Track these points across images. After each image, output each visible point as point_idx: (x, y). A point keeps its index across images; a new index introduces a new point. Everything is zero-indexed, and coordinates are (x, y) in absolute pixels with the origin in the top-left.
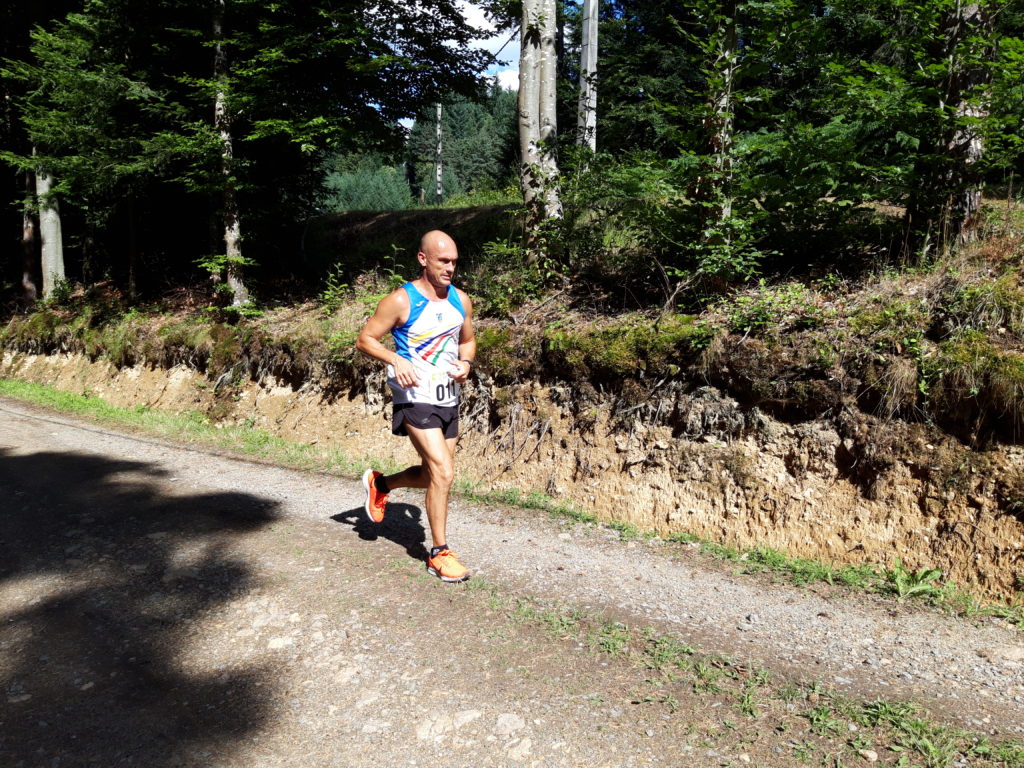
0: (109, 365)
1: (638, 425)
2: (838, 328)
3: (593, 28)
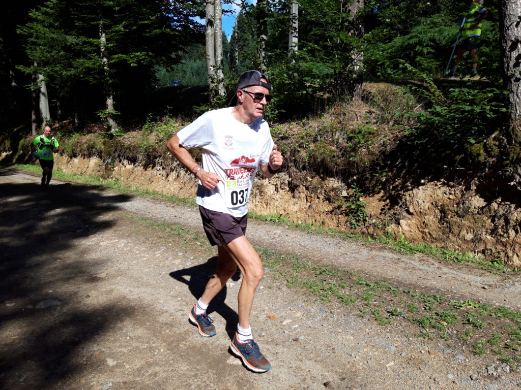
0: (67, 157)
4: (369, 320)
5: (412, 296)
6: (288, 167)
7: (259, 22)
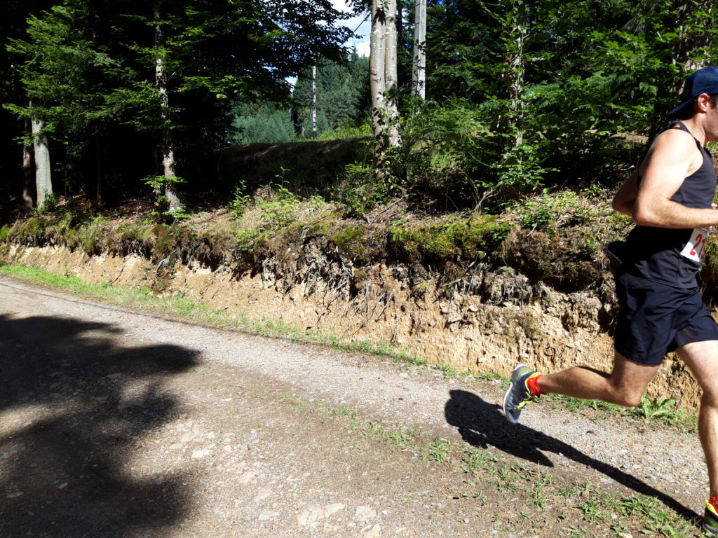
0: (83, 254)
1: (456, 294)
2: (600, 224)
3: (423, 11)
6: (600, 281)
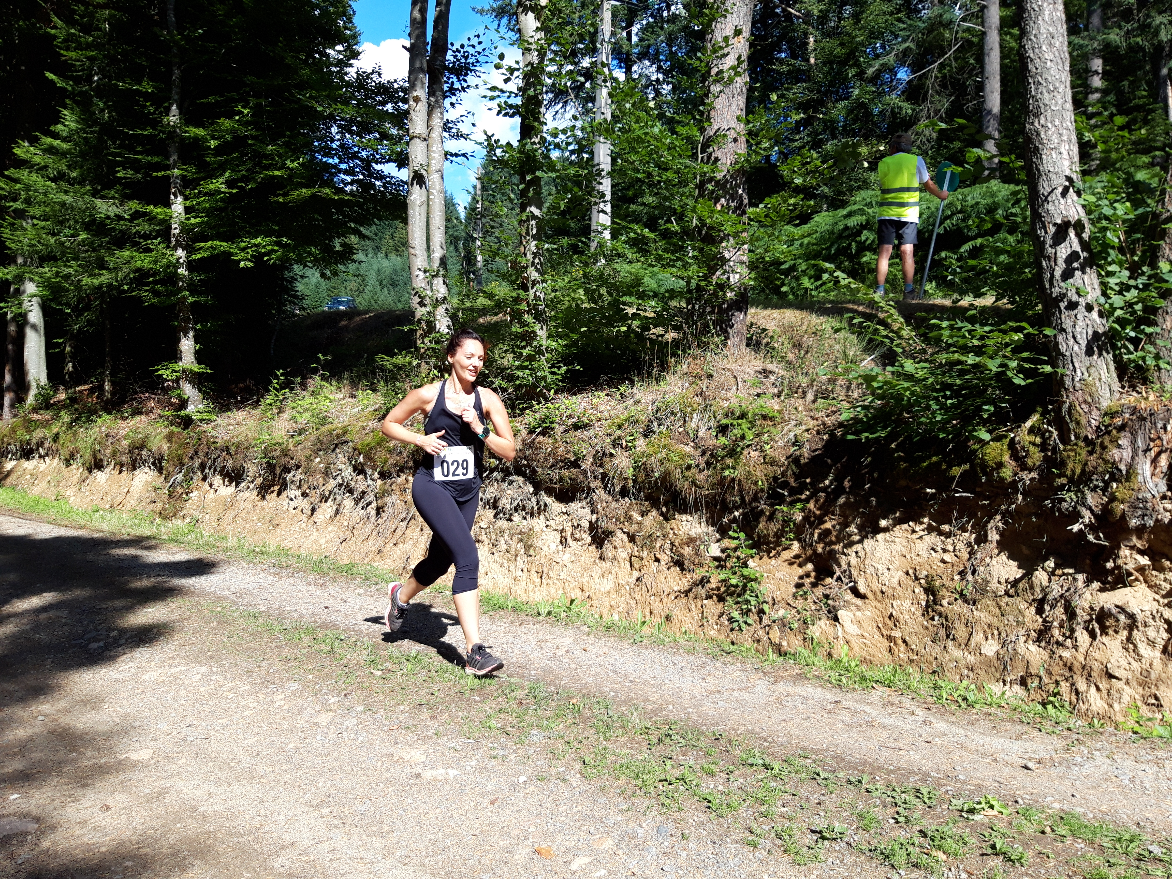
0: (81, 469)
4: (769, 852)
5: (868, 791)
6: (590, 491)
7: (523, 180)
